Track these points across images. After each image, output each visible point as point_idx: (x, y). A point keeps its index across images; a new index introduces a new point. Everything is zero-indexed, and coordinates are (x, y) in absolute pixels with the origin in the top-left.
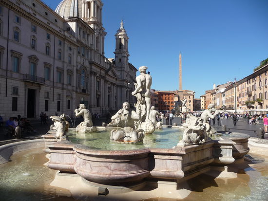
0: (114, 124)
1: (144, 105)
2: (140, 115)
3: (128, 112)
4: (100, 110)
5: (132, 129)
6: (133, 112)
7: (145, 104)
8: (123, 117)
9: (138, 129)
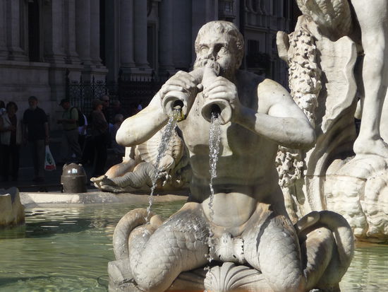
0: (138, 172)
1: (345, 43)
2: (318, 109)
3: (232, 90)
4: (51, 84)
5: (263, 208)
6: (267, 91)
7: (355, 32)
8: (197, 128)
9: (306, 209)
